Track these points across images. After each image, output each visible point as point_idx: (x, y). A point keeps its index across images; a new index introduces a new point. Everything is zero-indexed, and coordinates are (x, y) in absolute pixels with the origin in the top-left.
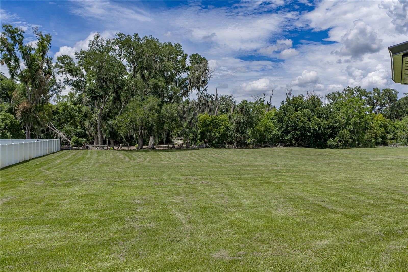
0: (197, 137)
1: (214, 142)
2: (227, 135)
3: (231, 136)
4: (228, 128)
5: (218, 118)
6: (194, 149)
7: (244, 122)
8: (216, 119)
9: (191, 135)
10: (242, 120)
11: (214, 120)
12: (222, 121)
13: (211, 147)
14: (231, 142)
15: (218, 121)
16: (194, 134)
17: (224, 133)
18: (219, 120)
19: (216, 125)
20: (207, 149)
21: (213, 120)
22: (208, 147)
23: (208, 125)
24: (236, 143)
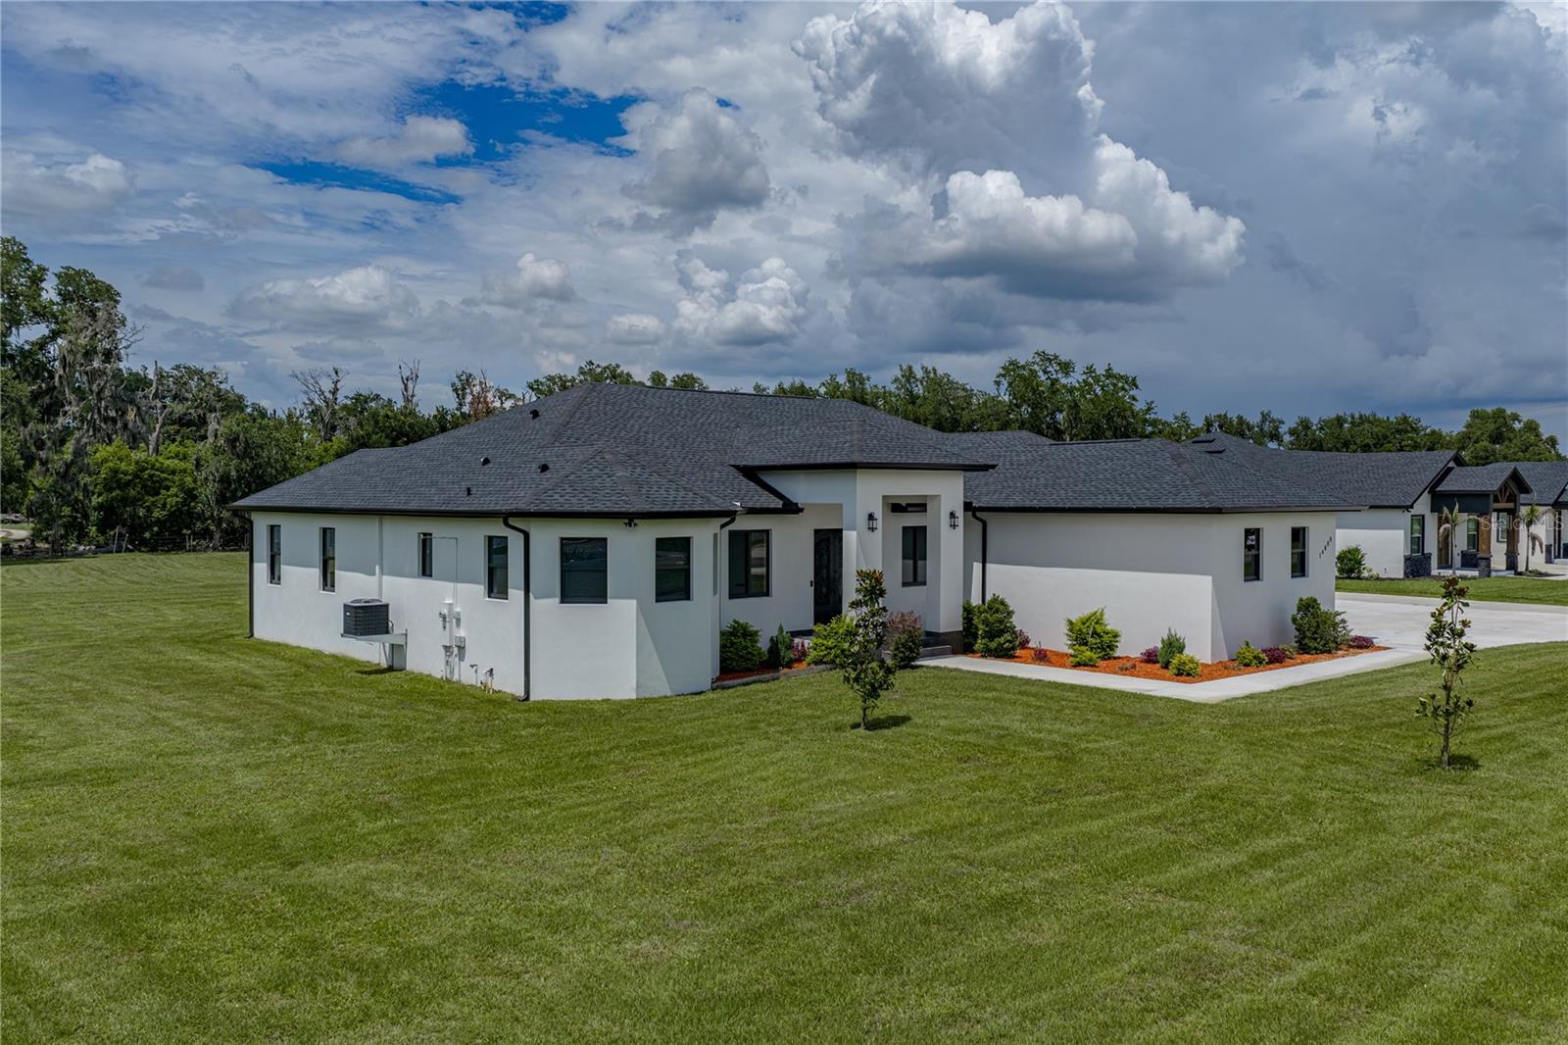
0: (86, 516)
1: (147, 535)
2: (190, 514)
3: (201, 517)
4: (191, 495)
5: (157, 464)
6: (81, 555)
7: (240, 478)
8: (153, 468)
9: (67, 510)
10: (233, 473)
11: (147, 472)
12: (173, 473)
13: (137, 549)
14: (206, 534)
15: (158, 473)
16: (74, 510)
17: (179, 508)
18: (162, 472)
19: (154, 487)
20: (123, 554)
21: (144, 469)
22: (127, 550)
23: (128, 484)
24: (217, 536)
